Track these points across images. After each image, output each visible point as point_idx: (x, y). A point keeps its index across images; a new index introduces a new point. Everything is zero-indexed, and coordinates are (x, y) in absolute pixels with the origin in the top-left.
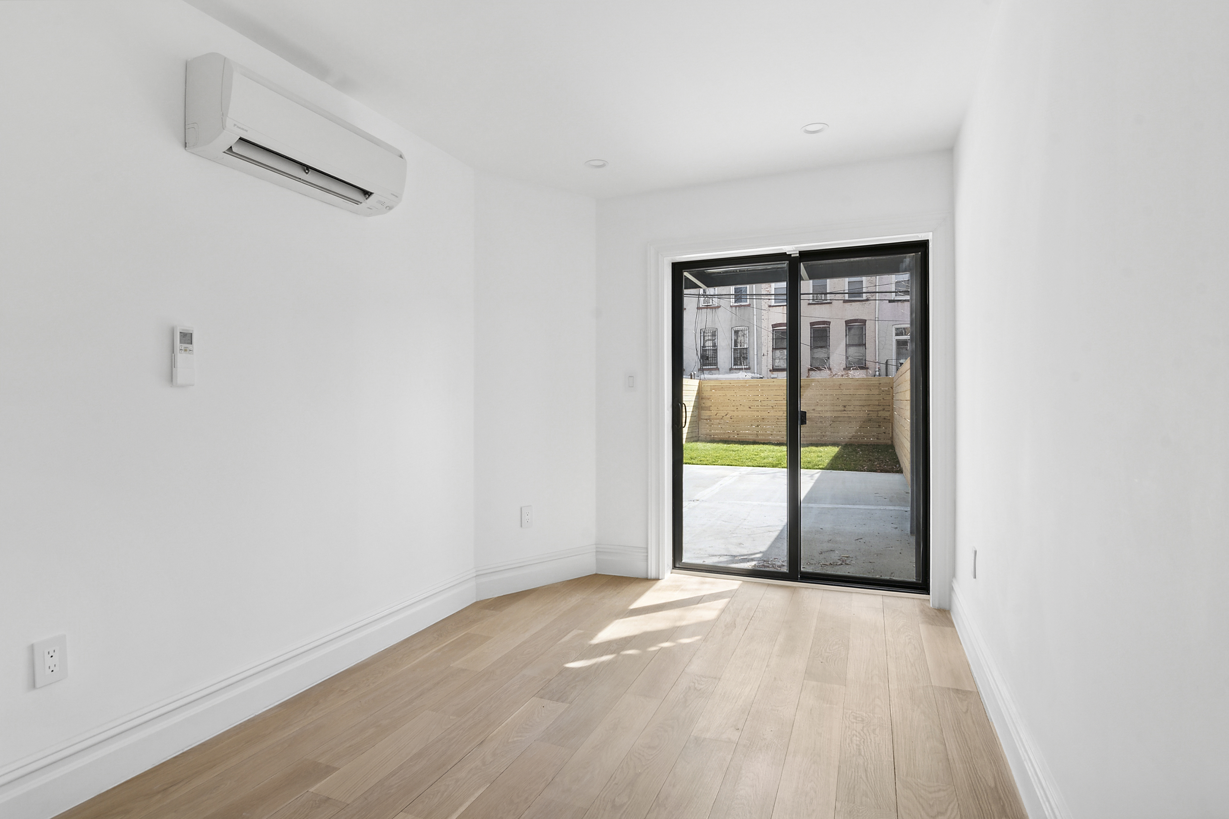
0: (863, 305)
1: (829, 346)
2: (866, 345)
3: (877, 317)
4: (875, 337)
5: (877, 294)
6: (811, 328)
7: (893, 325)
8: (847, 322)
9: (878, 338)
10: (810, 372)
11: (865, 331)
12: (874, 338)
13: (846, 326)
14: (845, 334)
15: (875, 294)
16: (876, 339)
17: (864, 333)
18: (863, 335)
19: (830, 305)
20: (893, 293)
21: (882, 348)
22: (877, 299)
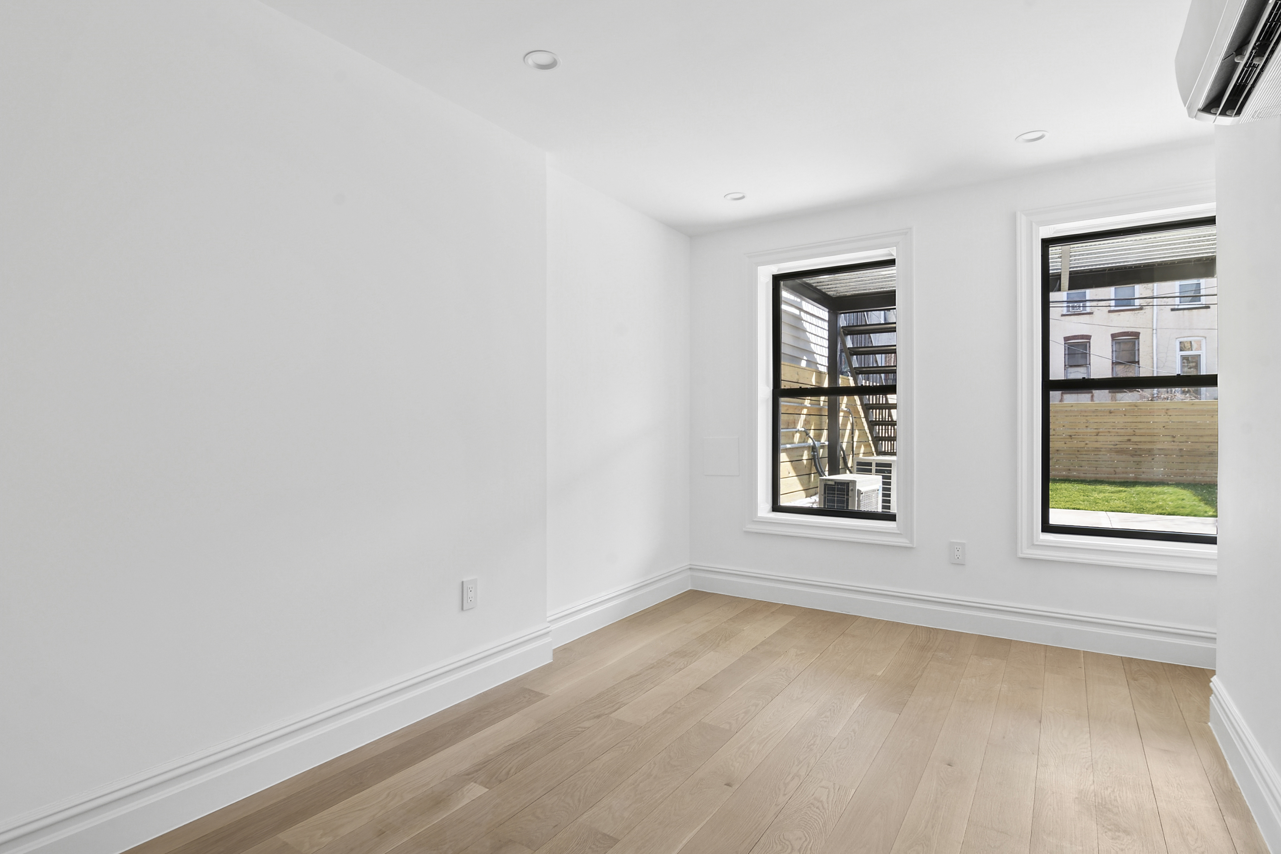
0: (1135, 315)
1: (1090, 364)
2: (1140, 362)
3: (1155, 327)
4: (1153, 353)
5: (1155, 299)
6: (1065, 343)
7: (1176, 338)
8: (1113, 336)
9: (1157, 355)
10: (1063, 395)
11: (1139, 346)
12: (1151, 355)
13: (1113, 340)
14: (1111, 350)
15: (1152, 300)
16: (1153, 355)
17: (1137, 348)
18: (1135, 351)
19: (1091, 315)
20: (1177, 298)
21: (1162, 366)
22: (1155, 304)
